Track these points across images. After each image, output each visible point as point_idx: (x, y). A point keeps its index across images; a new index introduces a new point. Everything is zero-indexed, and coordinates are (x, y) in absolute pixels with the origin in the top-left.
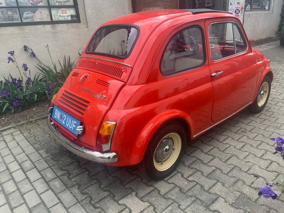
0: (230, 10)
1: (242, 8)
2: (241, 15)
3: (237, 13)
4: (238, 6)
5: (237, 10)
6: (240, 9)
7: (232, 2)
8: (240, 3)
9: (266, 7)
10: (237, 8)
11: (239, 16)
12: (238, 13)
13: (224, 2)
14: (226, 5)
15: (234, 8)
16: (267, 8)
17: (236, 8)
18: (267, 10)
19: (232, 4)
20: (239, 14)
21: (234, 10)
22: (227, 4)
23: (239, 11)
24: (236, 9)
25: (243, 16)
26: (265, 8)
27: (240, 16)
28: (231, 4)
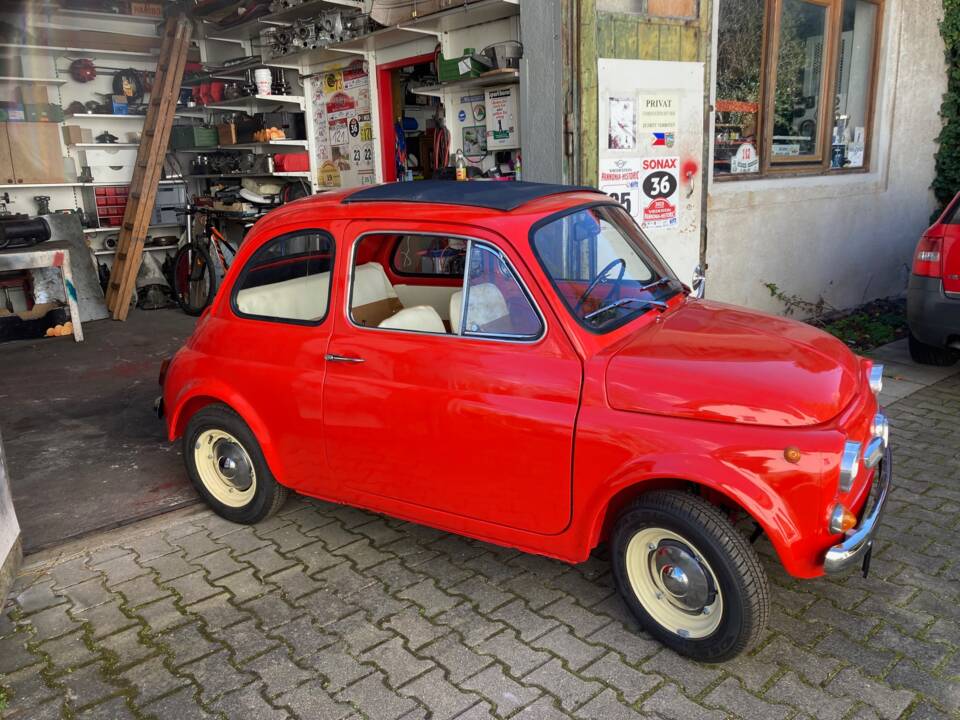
0: (608, 177)
1: (689, 168)
2: (689, 206)
3: (661, 195)
4: (661, 153)
5: (660, 175)
6: (676, 172)
7: (617, 132)
8: (671, 135)
9: (850, 155)
10: (659, 163)
11: (673, 209)
12: (665, 191)
13: (567, 133)
14: (580, 148)
15: (635, 164)
16: (855, 158)
17: (647, 165)
18: (856, 170)
19: (622, 142)
20: (672, 200)
21: (634, 175)
22: (585, 140)
23: (672, 181)
24: (650, 171)
25: (697, 209)
26: (844, 161)
27: (677, 210)
28: (612, 143)
